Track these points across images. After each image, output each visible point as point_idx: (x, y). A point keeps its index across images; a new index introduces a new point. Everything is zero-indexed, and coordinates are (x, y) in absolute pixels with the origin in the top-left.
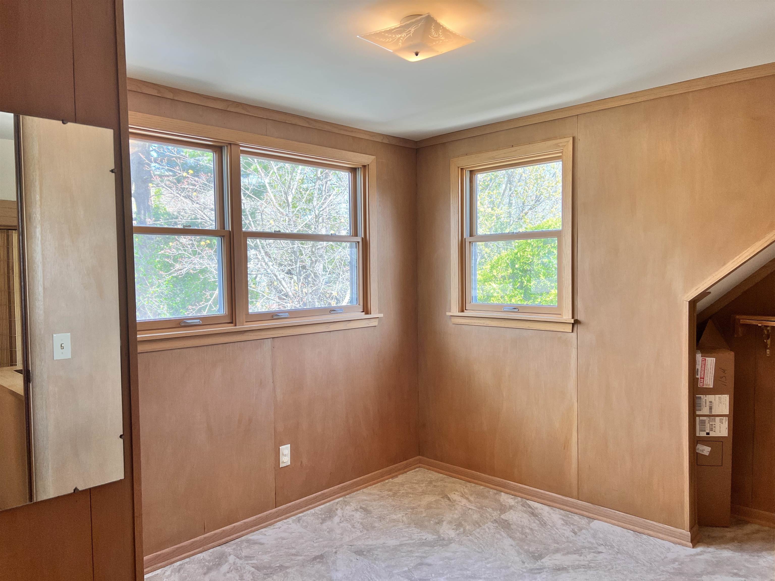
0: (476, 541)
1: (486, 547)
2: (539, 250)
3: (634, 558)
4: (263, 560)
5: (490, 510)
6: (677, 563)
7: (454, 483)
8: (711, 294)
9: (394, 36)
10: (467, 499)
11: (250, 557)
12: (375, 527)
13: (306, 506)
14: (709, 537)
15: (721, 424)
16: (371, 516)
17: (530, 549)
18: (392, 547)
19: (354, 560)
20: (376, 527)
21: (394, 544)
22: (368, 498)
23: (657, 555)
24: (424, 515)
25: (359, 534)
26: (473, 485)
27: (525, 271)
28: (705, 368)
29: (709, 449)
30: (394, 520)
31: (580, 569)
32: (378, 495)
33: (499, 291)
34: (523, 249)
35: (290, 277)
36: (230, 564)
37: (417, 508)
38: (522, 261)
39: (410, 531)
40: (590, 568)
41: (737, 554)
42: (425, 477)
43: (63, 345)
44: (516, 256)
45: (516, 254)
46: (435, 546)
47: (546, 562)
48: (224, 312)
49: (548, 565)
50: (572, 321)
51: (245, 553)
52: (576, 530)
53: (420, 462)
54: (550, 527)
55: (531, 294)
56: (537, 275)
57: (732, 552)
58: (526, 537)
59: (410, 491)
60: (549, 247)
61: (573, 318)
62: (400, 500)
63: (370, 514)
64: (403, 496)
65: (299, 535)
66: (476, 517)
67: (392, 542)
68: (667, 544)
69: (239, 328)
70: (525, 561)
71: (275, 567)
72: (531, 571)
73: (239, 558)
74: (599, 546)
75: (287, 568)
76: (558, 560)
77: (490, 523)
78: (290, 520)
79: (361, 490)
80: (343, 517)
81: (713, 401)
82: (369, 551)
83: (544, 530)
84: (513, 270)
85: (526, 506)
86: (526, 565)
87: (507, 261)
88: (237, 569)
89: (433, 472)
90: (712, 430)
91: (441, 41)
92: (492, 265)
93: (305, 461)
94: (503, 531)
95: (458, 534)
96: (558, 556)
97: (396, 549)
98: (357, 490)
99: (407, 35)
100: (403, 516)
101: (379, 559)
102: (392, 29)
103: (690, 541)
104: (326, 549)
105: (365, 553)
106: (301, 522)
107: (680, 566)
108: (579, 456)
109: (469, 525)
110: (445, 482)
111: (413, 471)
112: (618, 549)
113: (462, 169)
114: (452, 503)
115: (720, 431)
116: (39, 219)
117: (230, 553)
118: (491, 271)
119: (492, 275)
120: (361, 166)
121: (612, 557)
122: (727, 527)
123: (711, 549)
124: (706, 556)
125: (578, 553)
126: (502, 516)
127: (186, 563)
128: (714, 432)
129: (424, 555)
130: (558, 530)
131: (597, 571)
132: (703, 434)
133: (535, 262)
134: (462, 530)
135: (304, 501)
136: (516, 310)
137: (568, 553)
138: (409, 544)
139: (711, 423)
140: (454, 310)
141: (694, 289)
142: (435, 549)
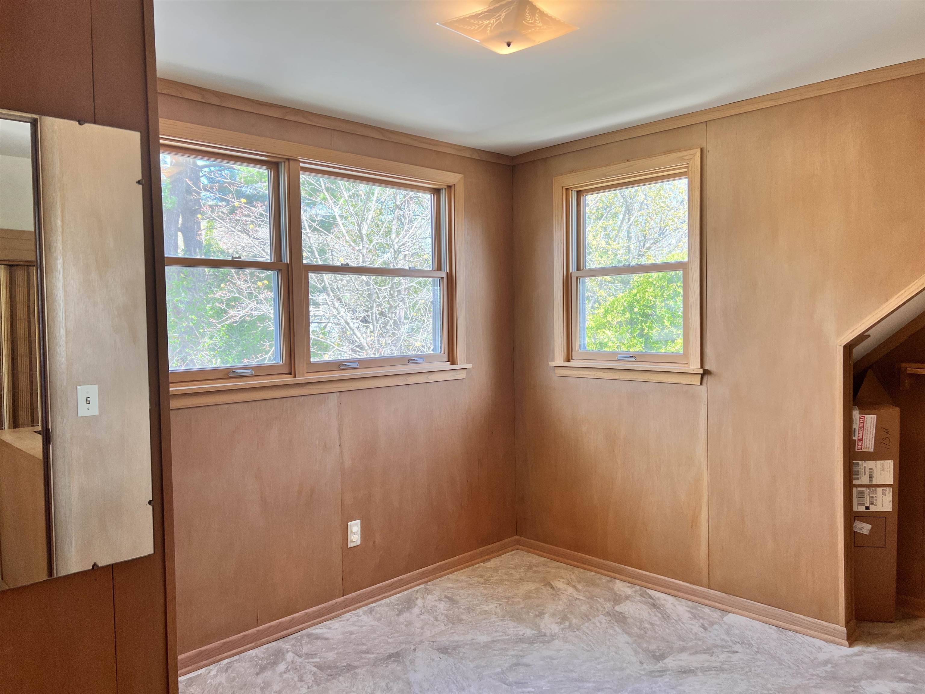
0: (584, 638)
1: (596, 645)
2: (663, 291)
3: (777, 659)
4: (328, 658)
5: (601, 600)
6: (830, 665)
7: (558, 568)
8: (869, 338)
9: (481, 22)
10: (574, 587)
11: (312, 655)
12: (462, 620)
13: (379, 595)
14: (869, 634)
15: (884, 496)
16: (457, 607)
17: (650, 647)
18: (482, 643)
19: (436, 659)
20: (464, 620)
21: (486, 640)
22: (455, 586)
23: (805, 656)
24: (522, 606)
25: (443, 628)
26: (582, 570)
27: (646, 316)
28: (863, 428)
29: (869, 527)
30: (485, 612)
31: (711, 672)
32: (467, 582)
33: (615, 340)
34: (644, 289)
35: (366, 326)
36: (289, 662)
37: (513, 598)
38: (642, 303)
39: (505, 624)
40: (723, 670)
41: (903, 654)
42: (523, 561)
43: (89, 399)
44: (635, 298)
45: (635, 295)
46: (534, 643)
47: (669, 663)
48: (281, 361)
49: (671, 667)
50: (701, 371)
51: (305, 649)
52: (706, 625)
53: (518, 542)
54: (674, 621)
55: (653, 343)
56: (660, 320)
57: (898, 652)
58: (646, 633)
59: (505, 577)
60: (674, 287)
61: (702, 367)
62: (492, 588)
63: (456, 604)
64: (497, 583)
65: (371, 629)
66: (584, 608)
67: (483, 638)
68: (818, 643)
69: (299, 379)
70: (643, 661)
71: (341, 667)
72: (651, 674)
73: (298, 656)
74: (735, 644)
75: (356, 667)
76: (684, 661)
77: (601, 616)
78: (360, 611)
79: (446, 576)
80: (424, 607)
81: (874, 468)
82: (454, 649)
83: (667, 625)
84: (631, 315)
85: (645, 596)
86: (645, 666)
87: (625, 304)
88: (296, 669)
89: (535, 556)
90: (873, 504)
91: (538, 28)
92: (606, 308)
93: (378, 539)
94: (617, 626)
95: (563, 629)
96: (684, 656)
97: (487, 646)
98: (441, 576)
99: (496, 21)
100: (496, 607)
101: (466, 658)
102: (478, 14)
103: (846, 638)
104: (403, 646)
105: (449, 651)
106: (374, 613)
107: (833, 669)
108: (710, 535)
109: (576, 618)
110: (549, 567)
111: (509, 553)
112: (758, 648)
113: (567, 189)
114: (556, 592)
115: (882, 505)
116: (61, 248)
117: (288, 649)
118: (605, 316)
119: (605, 320)
120: (445, 187)
121: (750, 658)
122: (891, 622)
123: (872, 649)
124: (866, 657)
125: (709, 653)
126: (617, 608)
127: (236, 661)
128: (876, 505)
129: (522, 653)
130: (684, 625)
131: (731, 675)
132: (862, 509)
133: (657, 304)
134: (567, 624)
135: (377, 588)
136: (633, 359)
137: (696, 653)
138: (502, 640)
139: (871, 495)
140: (559, 359)
141: (850, 331)
142: (535, 647)
